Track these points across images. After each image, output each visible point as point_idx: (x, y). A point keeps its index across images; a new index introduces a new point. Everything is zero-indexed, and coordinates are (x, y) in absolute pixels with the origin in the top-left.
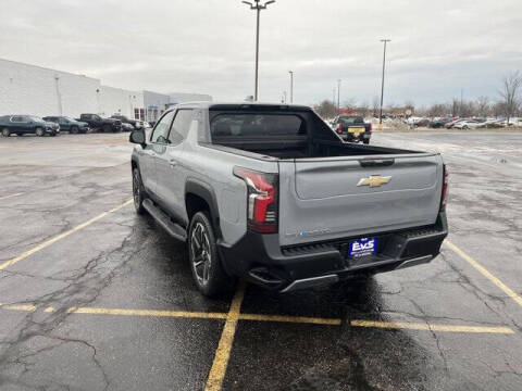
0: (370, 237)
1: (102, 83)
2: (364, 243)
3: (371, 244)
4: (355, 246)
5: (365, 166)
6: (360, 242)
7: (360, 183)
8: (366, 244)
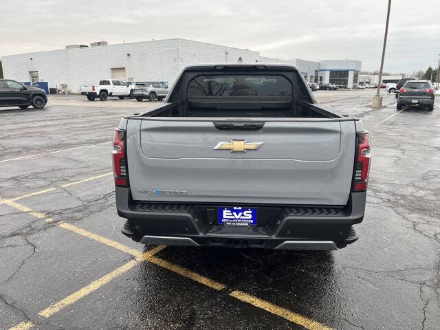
0: (245, 207)
1: (261, 55)
2: (238, 212)
3: (248, 215)
4: (226, 214)
6: (233, 211)
7: (217, 147)
8: (241, 214)
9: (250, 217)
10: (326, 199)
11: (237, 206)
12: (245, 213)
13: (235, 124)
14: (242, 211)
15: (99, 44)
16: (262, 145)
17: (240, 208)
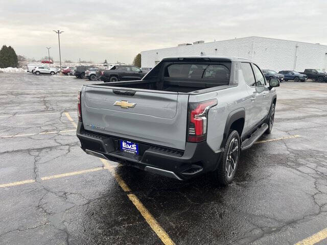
0: (133, 142)
2: (129, 144)
3: (134, 147)
4: (124, 144)
5: (117, 93)
6: (127, 143)
7: (115, 104)
8: (131, 146)
9: (135, 149)
10: (172, 144)
11: (129, 141)
12: (133, 145)
13: (121, 91)
14: (131, 144)
15: (199, 42)
16: (135, 105)
17: (130, 142)
